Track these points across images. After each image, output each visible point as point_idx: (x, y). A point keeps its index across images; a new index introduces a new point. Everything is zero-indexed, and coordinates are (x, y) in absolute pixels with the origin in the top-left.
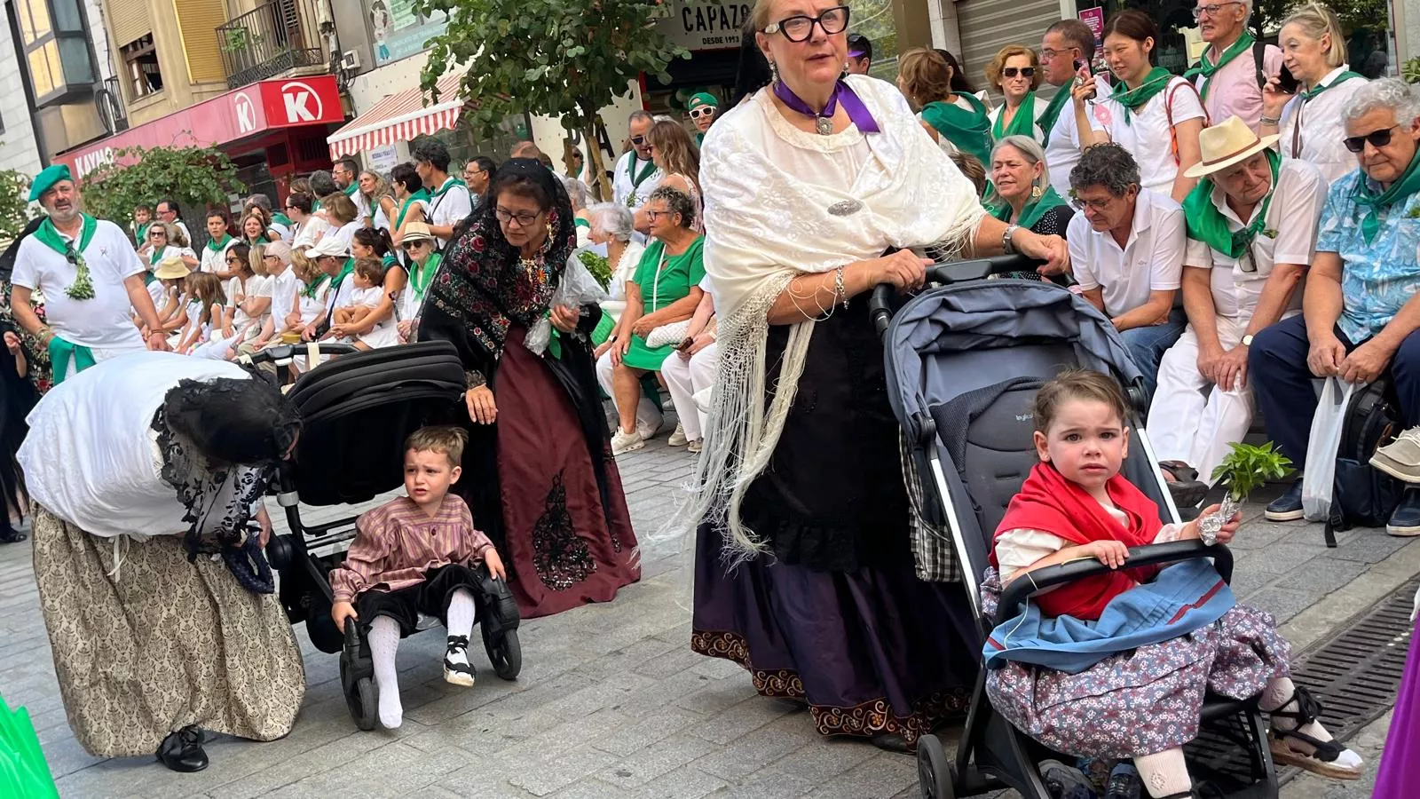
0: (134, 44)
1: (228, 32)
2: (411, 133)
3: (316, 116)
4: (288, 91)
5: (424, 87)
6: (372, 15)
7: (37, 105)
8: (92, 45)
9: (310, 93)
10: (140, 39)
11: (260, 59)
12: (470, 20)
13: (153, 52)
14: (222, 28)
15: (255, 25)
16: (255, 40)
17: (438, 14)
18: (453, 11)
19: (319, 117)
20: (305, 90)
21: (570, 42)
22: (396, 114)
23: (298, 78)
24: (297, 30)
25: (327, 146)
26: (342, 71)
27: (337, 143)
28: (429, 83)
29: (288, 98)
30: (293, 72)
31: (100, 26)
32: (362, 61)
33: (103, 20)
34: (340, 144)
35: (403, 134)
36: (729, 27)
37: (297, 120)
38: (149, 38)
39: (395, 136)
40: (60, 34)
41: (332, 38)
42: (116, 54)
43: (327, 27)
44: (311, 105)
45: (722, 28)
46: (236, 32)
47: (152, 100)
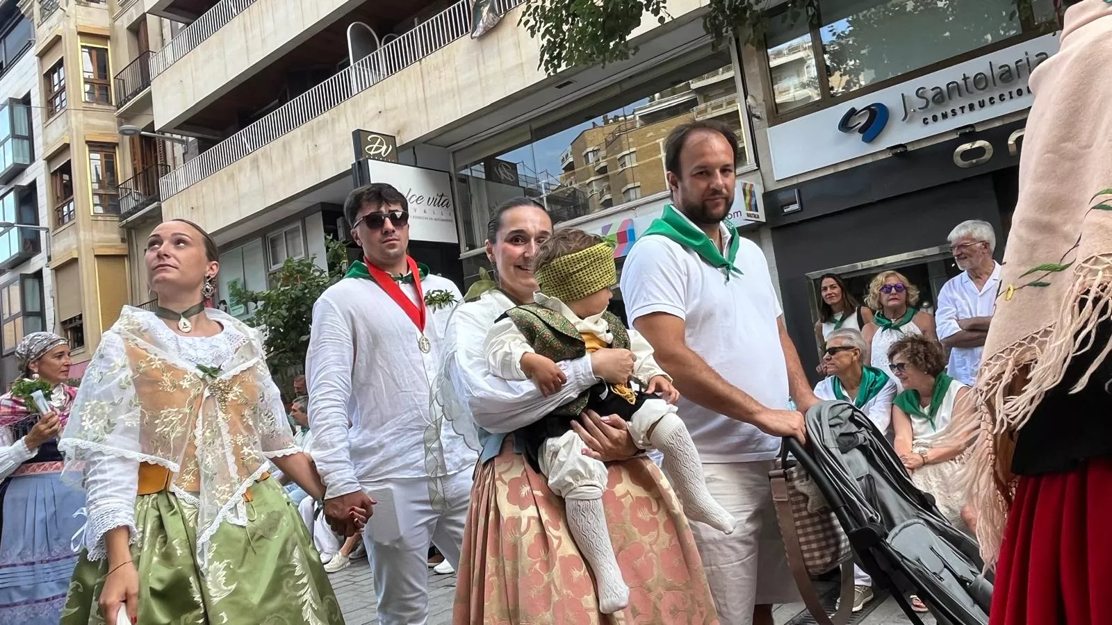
0: (71, 320)
7: (4, 354)
8: (45, 320)
10: (74, 317)
12: (269, 309)
13: (82, 325)
17: (252, 305)
18: (260, 303)
31: (52, 309)
33: (54, 305)
38: (81, 316)
40: (26, 314)
42: (58, 326)
47: (77, 352)
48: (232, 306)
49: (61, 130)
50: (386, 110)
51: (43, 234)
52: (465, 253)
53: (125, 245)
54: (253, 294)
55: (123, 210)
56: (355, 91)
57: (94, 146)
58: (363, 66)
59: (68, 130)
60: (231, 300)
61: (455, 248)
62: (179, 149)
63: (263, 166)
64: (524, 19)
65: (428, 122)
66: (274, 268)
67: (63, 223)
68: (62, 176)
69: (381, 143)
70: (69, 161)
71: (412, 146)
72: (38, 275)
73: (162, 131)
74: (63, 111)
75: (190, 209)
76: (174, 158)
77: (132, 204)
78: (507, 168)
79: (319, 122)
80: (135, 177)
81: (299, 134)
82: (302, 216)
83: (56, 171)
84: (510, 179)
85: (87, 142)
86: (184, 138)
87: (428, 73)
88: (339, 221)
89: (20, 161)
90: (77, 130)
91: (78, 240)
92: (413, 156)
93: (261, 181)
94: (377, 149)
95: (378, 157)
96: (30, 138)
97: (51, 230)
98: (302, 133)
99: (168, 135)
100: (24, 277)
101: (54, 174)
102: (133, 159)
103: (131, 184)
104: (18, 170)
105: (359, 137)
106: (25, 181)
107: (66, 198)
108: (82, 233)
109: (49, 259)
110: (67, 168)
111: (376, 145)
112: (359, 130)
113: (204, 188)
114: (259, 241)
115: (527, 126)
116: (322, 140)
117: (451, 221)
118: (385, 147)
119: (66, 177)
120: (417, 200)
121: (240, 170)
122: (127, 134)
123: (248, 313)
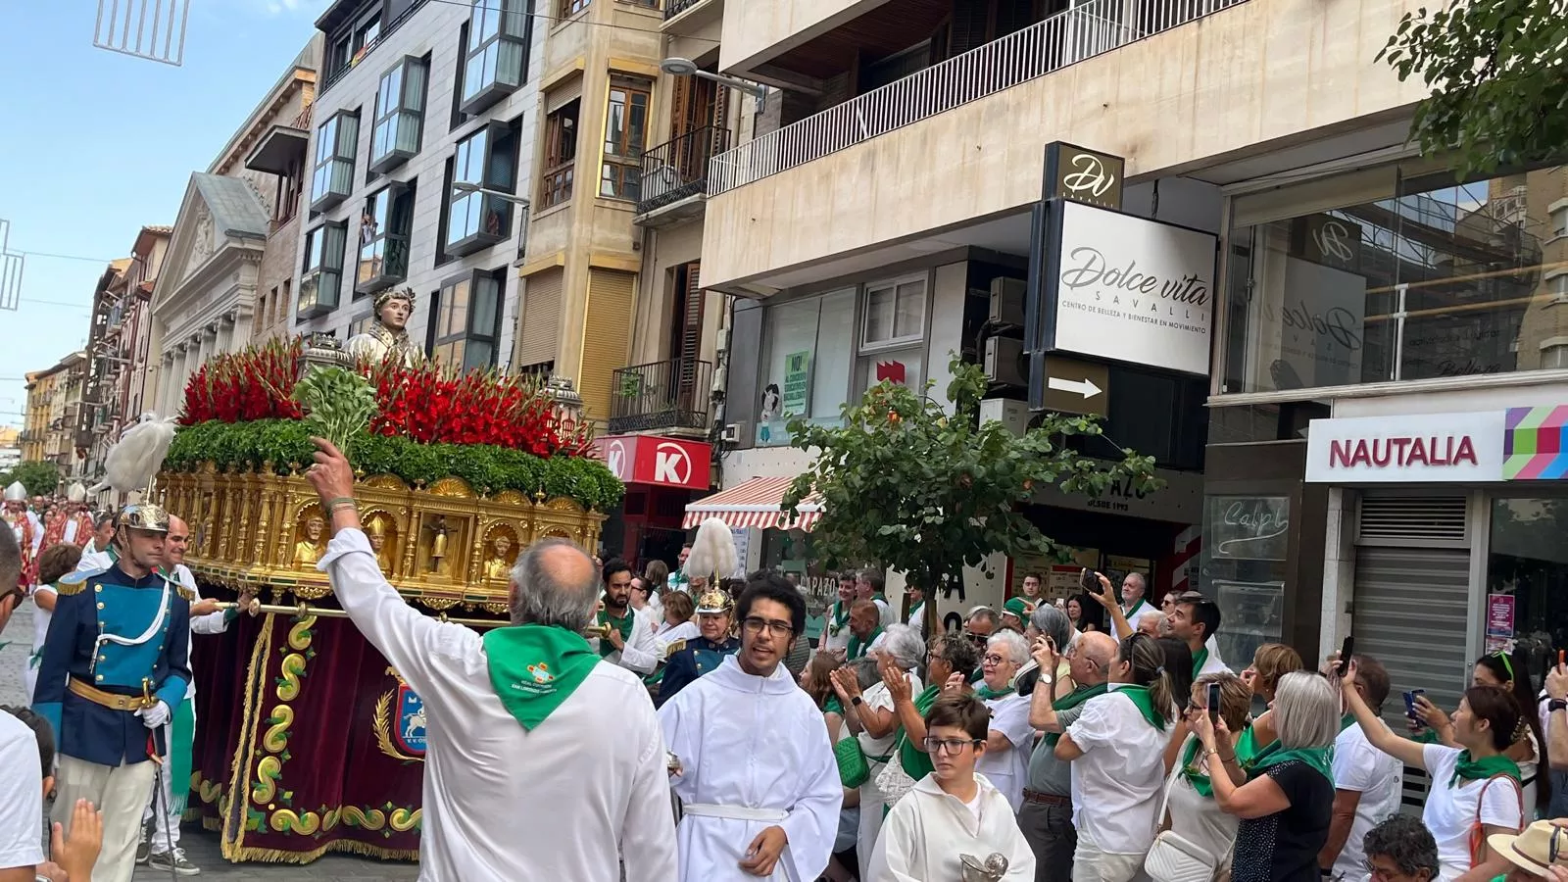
0: (535, 366)
1: (624, 376)
2: (765, 523)
3: (682, 478)
4: (662, 450)
5: (784, 507)
6: (764, 396)
8: (498, 353)
9: (683, 458)
10: (542, 364)
11: (646, 409)
14: (620, 371)
15: (652, 377)
16: (648, 390)
19: (685, 481)
20: (678, 452)
21: (932, 510)
22: (756, 501)
23: (677, 438)
24: (690, 389)
25: (684, 513)
26: (721, 441)
27: (694, 512)
28: (789, 506)
29: (661, 456)
30: (674, 430)
32: (741, 437)
33: (514, 333)
34: (697, 514)
35: (758, 522)
36: (1119, 494)
37: (662, 479)
38: (550, 365)
39: (750, 521)
40: (471, 336)
41: (720, 408)
42: (516, 369)
43: (718, 395)
44: (680, 468)
45: (1112, 493)
46: (632, 378)
48: (786, 398)
49: (574, 45)
50: (1118, 104)
51: (518, 208)
52: (1218, 397)
53: (637, 256)
54: (820, 433)
55: (645, 196)
56: (1067, 59)
57: (619, 78)
58: (1091, 12)
59: (585, 47)
60: (788, 388)
61: (1199, 385)
62: (750, 103)
63: (882, 169)
64: (1390, 51)
65: (1193, 140)
66: (868, 347)
67: (552, 203)
68: (564, 122)
69: (1096, 171)
70: (580, 98)
71: (1155, 178)
72: (500, 275)
73: (728, 73)
74: (583, 12)
75: (749, 220)
76: (739, 119)
77: (660, 189)
78: (1340, 233)
79: (992, 105)
80: (673, 143)
81: (954, 123)
82: (932, 264)
83: (555, 113)
84: (1342, 256)
85: (610, 71)
86: (762, 86)
87: (1211, 45)
88: (996, 285)
89: (505, 81)
90: (598, 46)
91: (569, 234)
92: (1151, 198)
93: (874, 195)
94: (1087, 180)
95: (1085, 199)
96: (526, 43)
97: (532, 209)
98: (960, 121)
99: (737, 80)
100: (479, 275)
101: (551, 117)
102: (676, 109)
103: (664, 153)
104: (498, 95)
105: (1057, 156)
106: (505, 114)
107: (562, 163)
108: (576, 225)
109: (521, 253)
110: (573, 110)
111: (1086, 173)
112: (1059, 143)
113: (778, 190)
114: (851, 292)
115: (1394, 168)
116: (992, 138)
117: (1203, 331)
118: (1101, 178)
119: (568, 122)
120: (1142, 285)
121: (844, 167)
122: (672, 72)
123: (810, 417)
